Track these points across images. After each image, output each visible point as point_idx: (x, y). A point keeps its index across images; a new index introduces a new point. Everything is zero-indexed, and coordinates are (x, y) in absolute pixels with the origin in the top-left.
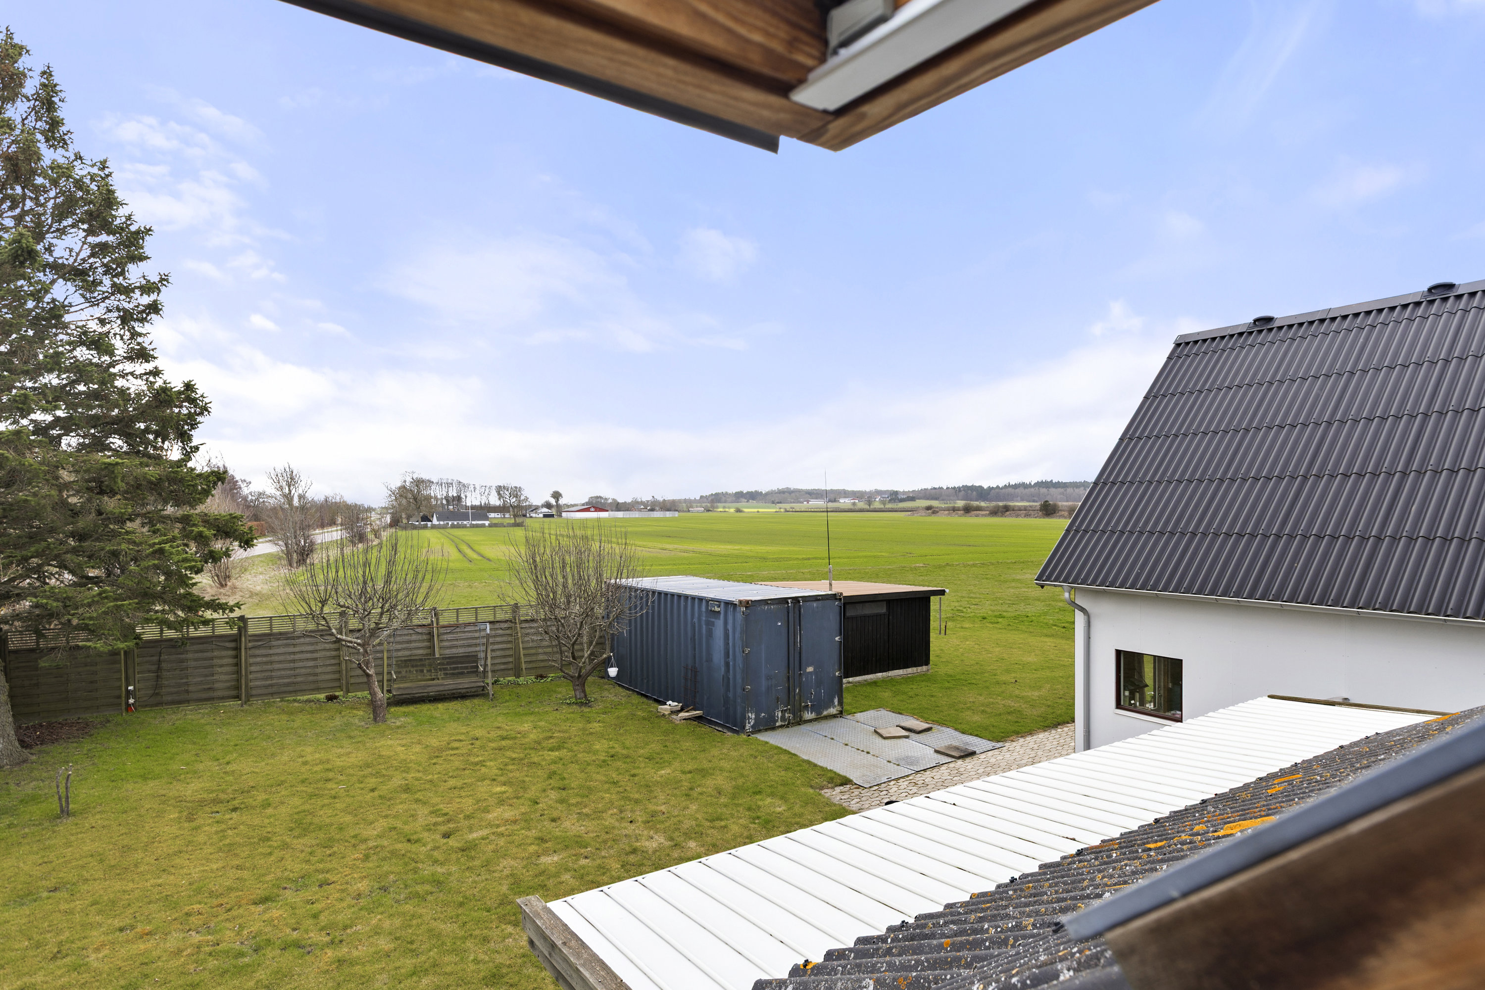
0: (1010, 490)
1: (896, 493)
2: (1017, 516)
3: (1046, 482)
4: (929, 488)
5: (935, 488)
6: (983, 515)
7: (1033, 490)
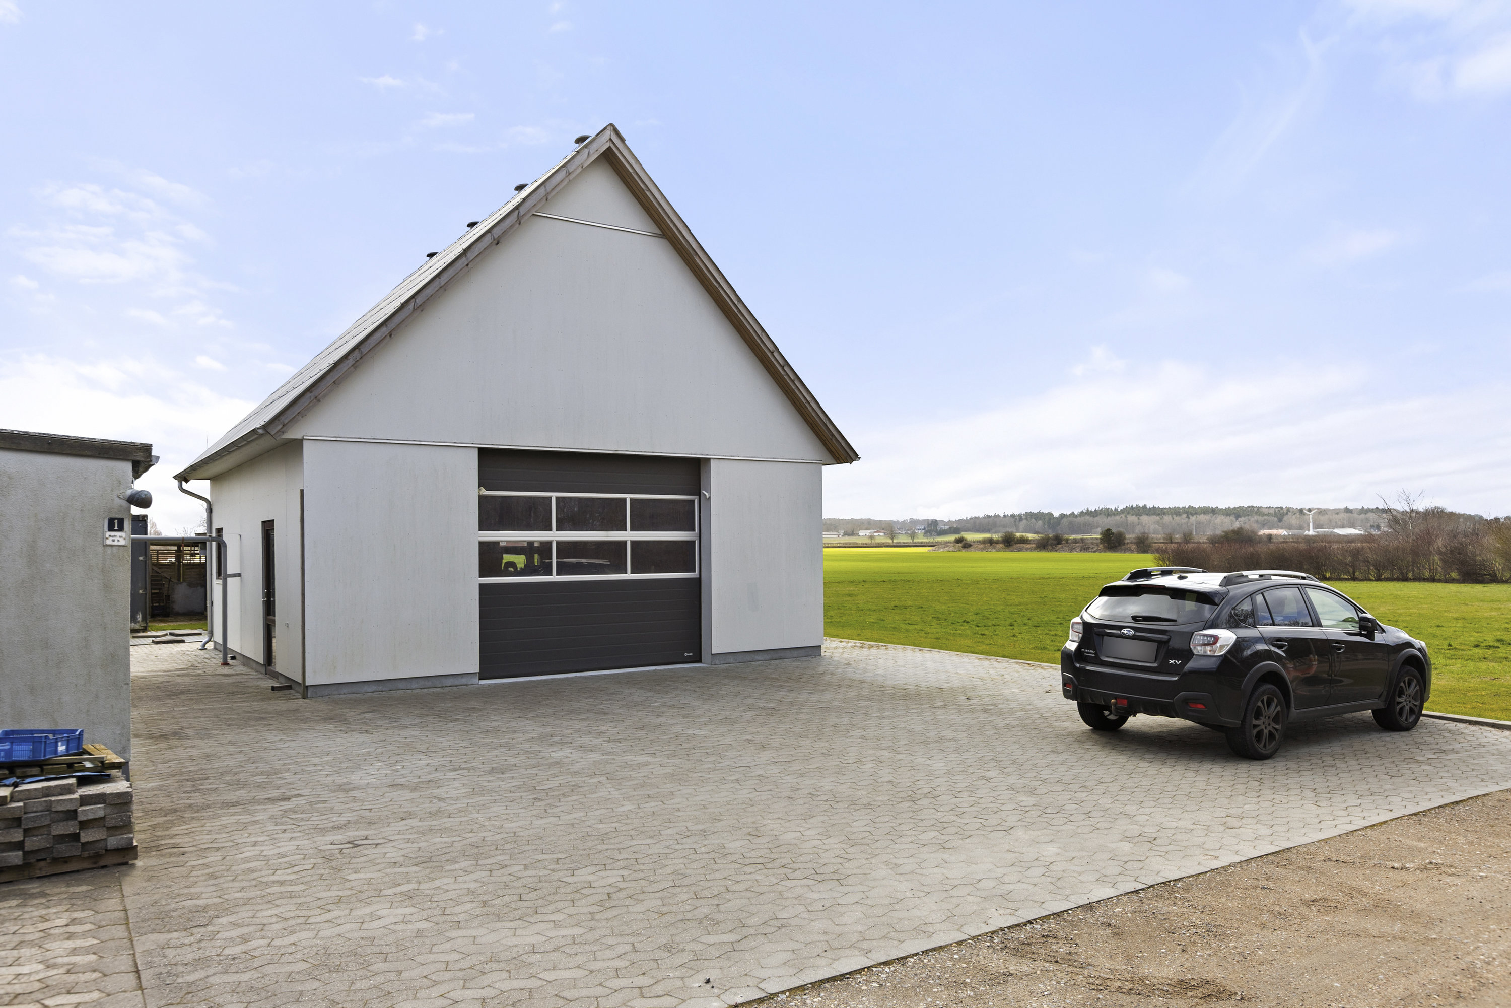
0: (1087, 518)
1: (935, 523)
2: (1071, 550)
3: (1138, 507)
4: (981, 516)
5: (989, 517)
6: (1027, 549)
7: (1118, 518)
